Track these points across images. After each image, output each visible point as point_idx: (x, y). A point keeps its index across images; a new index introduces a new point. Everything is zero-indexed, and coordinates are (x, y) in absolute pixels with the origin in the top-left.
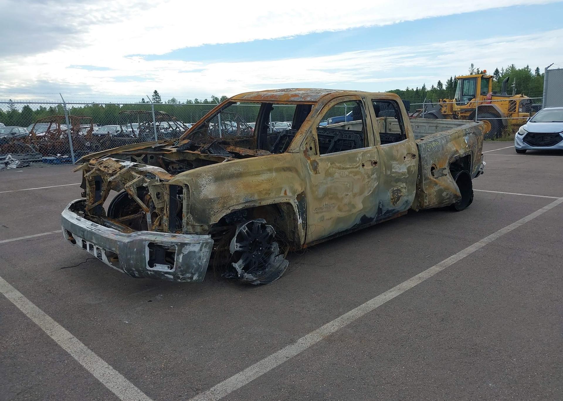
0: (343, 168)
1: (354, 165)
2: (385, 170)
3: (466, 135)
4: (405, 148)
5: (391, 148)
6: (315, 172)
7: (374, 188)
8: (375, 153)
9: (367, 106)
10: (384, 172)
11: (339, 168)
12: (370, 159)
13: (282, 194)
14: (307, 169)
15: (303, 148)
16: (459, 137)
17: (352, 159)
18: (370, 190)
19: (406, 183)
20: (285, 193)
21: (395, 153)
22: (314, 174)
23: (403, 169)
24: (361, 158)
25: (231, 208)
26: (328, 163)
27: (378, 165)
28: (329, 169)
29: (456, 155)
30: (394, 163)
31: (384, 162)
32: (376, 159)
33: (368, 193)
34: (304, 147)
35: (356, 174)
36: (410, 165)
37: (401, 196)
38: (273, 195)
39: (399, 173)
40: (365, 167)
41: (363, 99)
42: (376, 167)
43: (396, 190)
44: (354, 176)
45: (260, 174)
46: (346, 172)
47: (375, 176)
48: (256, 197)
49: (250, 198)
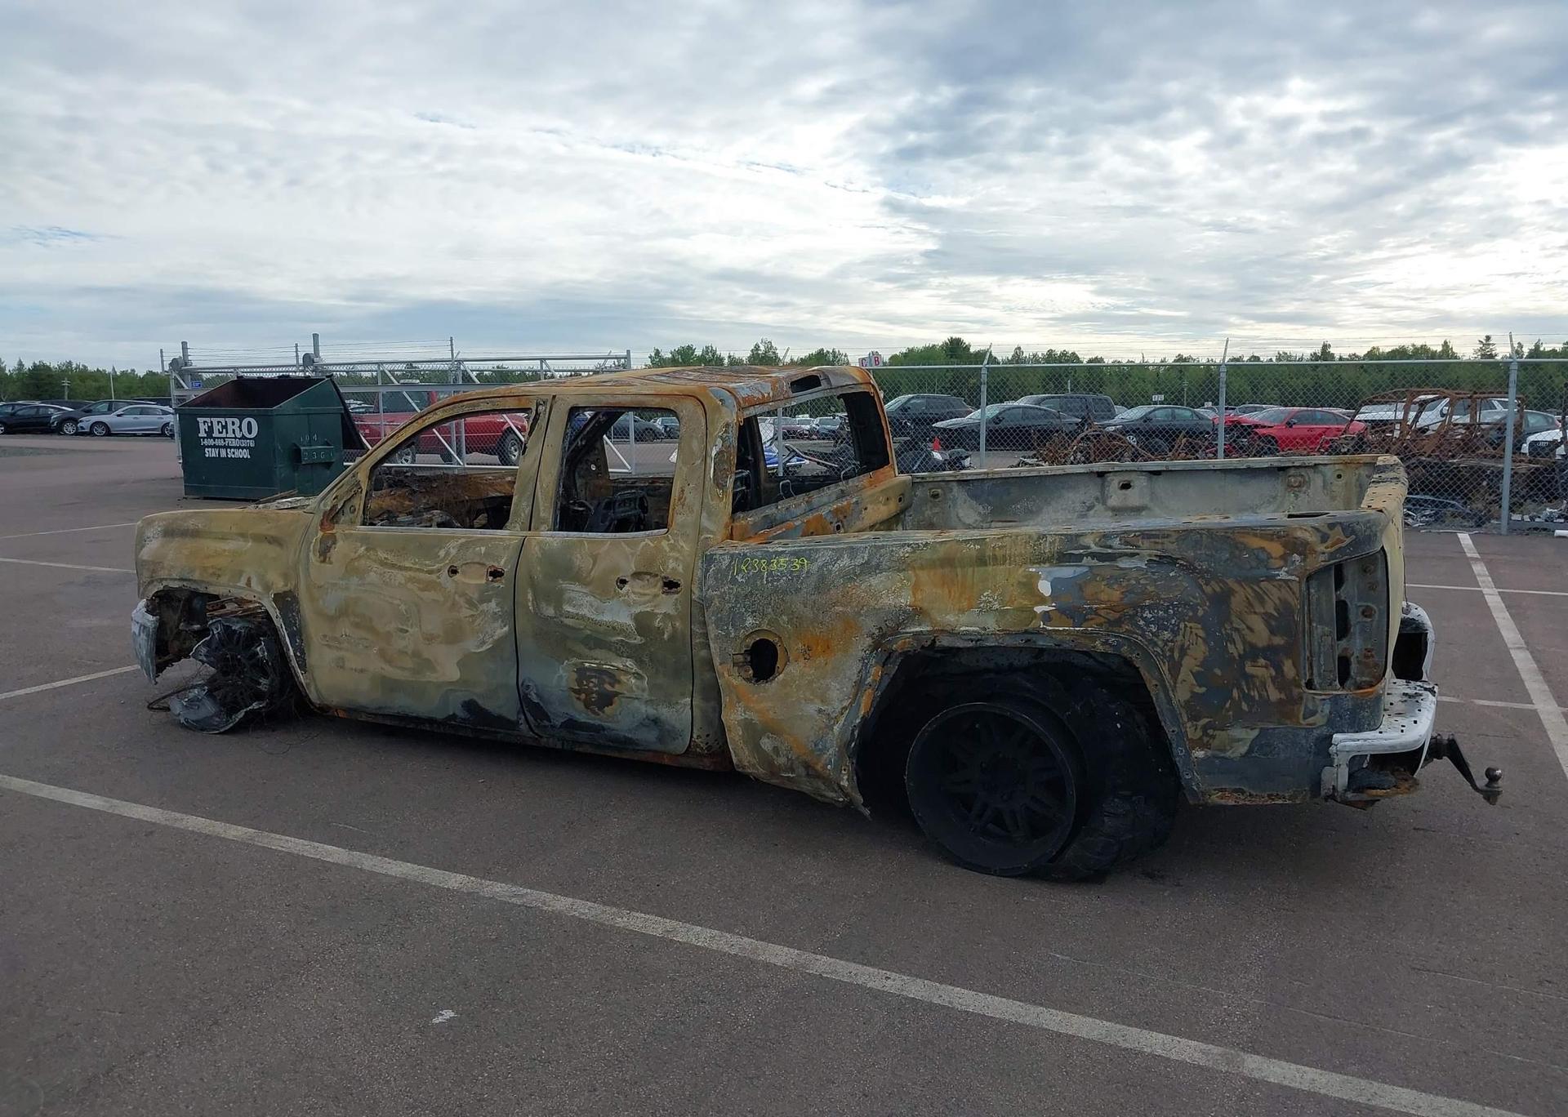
0: (393, 566)
1: (426, 565)
2: (535, 598)
3: (1063, 558)
4: (632, 554)
5: (568, 546)
6: (322, 558)
7: (495, 638)
8: (506, 548)
9: (544, 425)
10: (530, 604)
11: (383, 563)
12: (483, 561)
13: (242, 583)
14: (309, 547)
15: (325, 505)
16: (982, 561)
17: (428, 549)
18: (484, 643)
19: (639, 662)
20: (249, 583)
21: (581, 560)
22: (317, 561)
23: (619, 614)
24: (453, 552)
25: (165, 583)
26: (361, 547)
27: (503, 581)
28: (356, 559)
29: (918, 629)
30: (574, 590)
31: (531, 578)
32: (501, 564)
33: (478, 647)
34: (329, 503)
35: (428, 586)
36: (648, 609)
37: (617, 694)
38: (224, 580)
39: (596, 623)
40: (457, 577)
41: (538, 405)
42: (496, 585)
43: (591, 669)
44: (422, 590)
45: (228, 539)
46: (400, 576)
47: (493, 606)
48: (196, 576)
49: (188, 573)
